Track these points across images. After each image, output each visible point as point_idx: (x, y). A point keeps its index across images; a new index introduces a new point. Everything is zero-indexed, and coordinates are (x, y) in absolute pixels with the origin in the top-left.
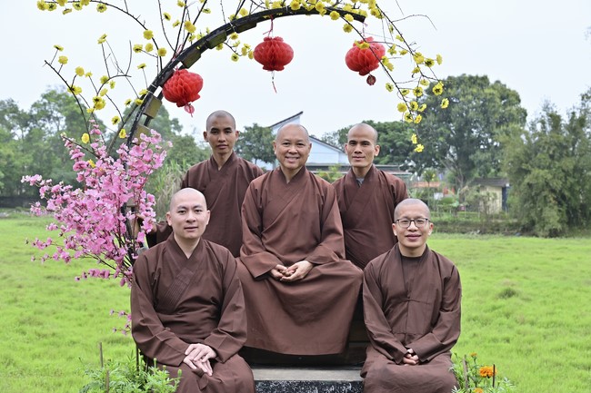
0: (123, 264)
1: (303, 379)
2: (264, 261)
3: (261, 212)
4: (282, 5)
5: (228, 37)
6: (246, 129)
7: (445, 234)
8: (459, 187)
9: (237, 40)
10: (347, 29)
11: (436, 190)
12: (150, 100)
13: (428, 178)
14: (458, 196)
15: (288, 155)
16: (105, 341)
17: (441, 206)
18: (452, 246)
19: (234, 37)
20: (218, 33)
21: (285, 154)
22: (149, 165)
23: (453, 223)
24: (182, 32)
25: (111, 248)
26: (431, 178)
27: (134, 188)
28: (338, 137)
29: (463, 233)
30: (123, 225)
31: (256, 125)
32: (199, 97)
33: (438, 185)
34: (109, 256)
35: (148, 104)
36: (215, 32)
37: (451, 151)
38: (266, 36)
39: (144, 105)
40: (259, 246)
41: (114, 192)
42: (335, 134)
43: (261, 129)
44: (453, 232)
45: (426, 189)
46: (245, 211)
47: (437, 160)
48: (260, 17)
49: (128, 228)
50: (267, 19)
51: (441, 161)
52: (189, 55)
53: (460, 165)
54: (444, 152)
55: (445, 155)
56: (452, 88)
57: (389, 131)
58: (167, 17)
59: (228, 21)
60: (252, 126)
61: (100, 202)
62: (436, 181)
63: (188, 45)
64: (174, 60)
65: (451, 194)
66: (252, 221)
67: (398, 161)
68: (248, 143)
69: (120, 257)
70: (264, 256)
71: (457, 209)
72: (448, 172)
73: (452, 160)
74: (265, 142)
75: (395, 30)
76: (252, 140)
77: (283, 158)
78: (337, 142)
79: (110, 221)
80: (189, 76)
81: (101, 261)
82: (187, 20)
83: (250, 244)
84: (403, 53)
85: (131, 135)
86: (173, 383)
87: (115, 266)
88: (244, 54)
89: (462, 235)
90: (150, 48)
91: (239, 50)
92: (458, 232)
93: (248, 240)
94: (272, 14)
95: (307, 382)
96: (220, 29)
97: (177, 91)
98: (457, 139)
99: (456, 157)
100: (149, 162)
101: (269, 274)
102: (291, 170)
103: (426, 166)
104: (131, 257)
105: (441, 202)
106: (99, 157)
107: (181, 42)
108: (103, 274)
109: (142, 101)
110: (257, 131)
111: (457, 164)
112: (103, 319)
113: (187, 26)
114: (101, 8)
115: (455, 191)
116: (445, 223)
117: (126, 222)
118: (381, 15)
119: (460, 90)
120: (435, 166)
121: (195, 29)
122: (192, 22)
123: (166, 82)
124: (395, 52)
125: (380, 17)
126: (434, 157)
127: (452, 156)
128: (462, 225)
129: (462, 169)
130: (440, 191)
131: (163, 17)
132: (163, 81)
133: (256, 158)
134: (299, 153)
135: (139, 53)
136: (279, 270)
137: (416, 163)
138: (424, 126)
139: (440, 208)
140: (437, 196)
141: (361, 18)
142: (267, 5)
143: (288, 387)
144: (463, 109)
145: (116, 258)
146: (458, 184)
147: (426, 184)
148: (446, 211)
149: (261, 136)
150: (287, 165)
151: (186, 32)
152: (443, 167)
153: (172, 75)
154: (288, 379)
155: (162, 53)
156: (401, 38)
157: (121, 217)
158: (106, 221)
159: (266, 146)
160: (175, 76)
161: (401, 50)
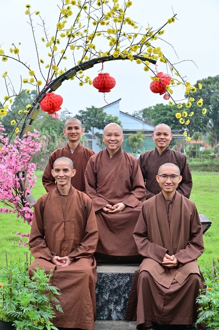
0: (18, 205)
1: (121, 272)
2: (99, 203)
3: (96, 175)
4: (108, 54)
5: (77, 73)
6: (88, 109)
7: (206, 172)
8: (215, 144)
9: (82, 74)
10: (146, 69)
11: (201, 145)
12: (33, 111)
13: (196, 138)
14: (213, 149)
15: (111, 142)
16: (6, 239)
17: (204, 155)
18: (210, 180)
19: (81, 73)
20: (72, 71)
21: (108, 141)
22: (33, 149)
23: (211, 165)
24: (51, 71)
25: (11, 197)
26: (198, 138)
27: (24, 162)
28: (142, 113)
29: (217, 171)
30: (18, 183)
31: (93, 107)
32: (61, 108)
33: (202, 142)
34: (10, 201)
35: (31, 113)
36: (69, 71)
37: (210, 122)
38: (100, 72)
39: (29, 113)
40: (95, 194)
41: (13, 165)
42: (140, 112)
43: (96, 109)
44: (211, 171)
45: (195, 145)
46: (86, 174)
47: (201, 127)
48: (96, 61)
49: (21, 185)
50: (100, 62)
51: (204, 128)
52: (55, 84)
53: (215, 130)
54: (206, 122)
55: (206, 124)
56: (210, 84)
57: (172, 110)
58: (42, 62)
59: (77, 64)
60: (91, 108)
61: (5, 171)
62: (201, 140)
63: (54, 78)
64: (46, 87)
65: (209, 148)
66: (90, 180)
67: (178, 128)
68: (88, 118)
69: (17, 202)
70: (98, 200)
71: (213, 157)
72: (208, 134)
73: (210, 127)
74: (99, 117)
75: (174, 69)
76: (91, 116)
77: (108, 143)
78: (141, 116)
79: (11, 182)
80: (54, 97)
81: (6, 204)
82: (54, 64)
83: (90, 193)
84: (179, 84)
85: (22, 131)
86: (48, 277)
87: (14, 206)
88: (87, 82)
89: (216, 173)
90: (32, 81)
91: (83, 80)
92: (214, 171)
93: (88, 191)
94: (103, 60)
95: (123, 274)
96: (73, 69)
97: (48, 105)
98: (213, 115)
99: (213, 126)
100: (33, 147)
101: (102, 210)
102: (113, 150)
103: (195, 131)
104: (22, 201)
105: (204, 153)
106: (4, 144)
107: (50, 77)
108: (7, 211)
109: (28, 112)
110: (94, 111)
111: (214, 130)
112: (4, 225)
113: (54, 67)
114: (4, 59)
115: (213, 146)
116: (206, 166)
117: (20, 181)
118: (166, 61)
119: (215, 85)
120: (200, 131)
121: (58, 69)
122: (56, 65)
123: (42, 100)
124: (174, 83)
125: (165, 62)
126: (200, 126)
127: (211, 125)
128: (216, 167)
129: (217, 132)
130: (203, 146)
131: (40, 62)
132: (40, 100)
133: (93, 127)
134: (116, 140)
135: (26, 83)
136: (107, 207)
137: (189, 129)
138: (194, 107)
139: (203, 157)
140: (201, 149)
141: (154, 62)
142: (99, 54)
143: (112, 276)
144: (217, 96)
145: (14, 202)
146: (214, 142)
147: (195, 142)
148: (206, 158)
149: (96, 113)
150: (110, 147)
151: (53, 71)
152: (205, 131)
153: (45, 96)
154: (112, 272)
155: (40, 83)
156: (178, 74)
157: (17, 179)
158: (9, 182)
159: (99, 119)
160: (47, 97)
161: (178, 82)
